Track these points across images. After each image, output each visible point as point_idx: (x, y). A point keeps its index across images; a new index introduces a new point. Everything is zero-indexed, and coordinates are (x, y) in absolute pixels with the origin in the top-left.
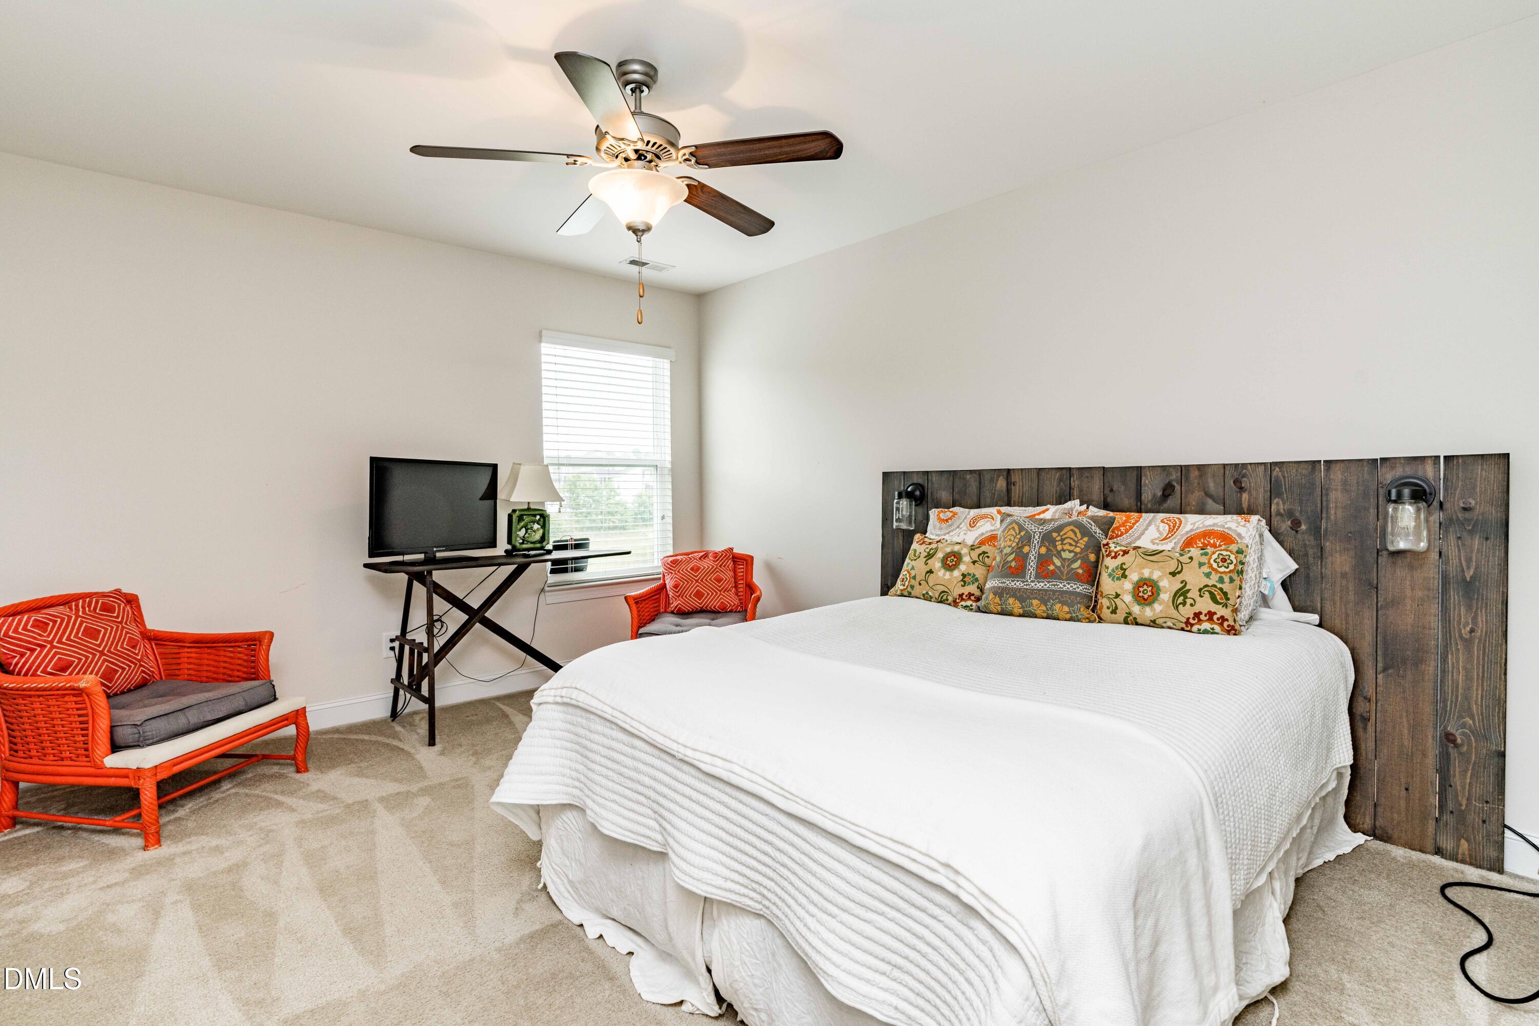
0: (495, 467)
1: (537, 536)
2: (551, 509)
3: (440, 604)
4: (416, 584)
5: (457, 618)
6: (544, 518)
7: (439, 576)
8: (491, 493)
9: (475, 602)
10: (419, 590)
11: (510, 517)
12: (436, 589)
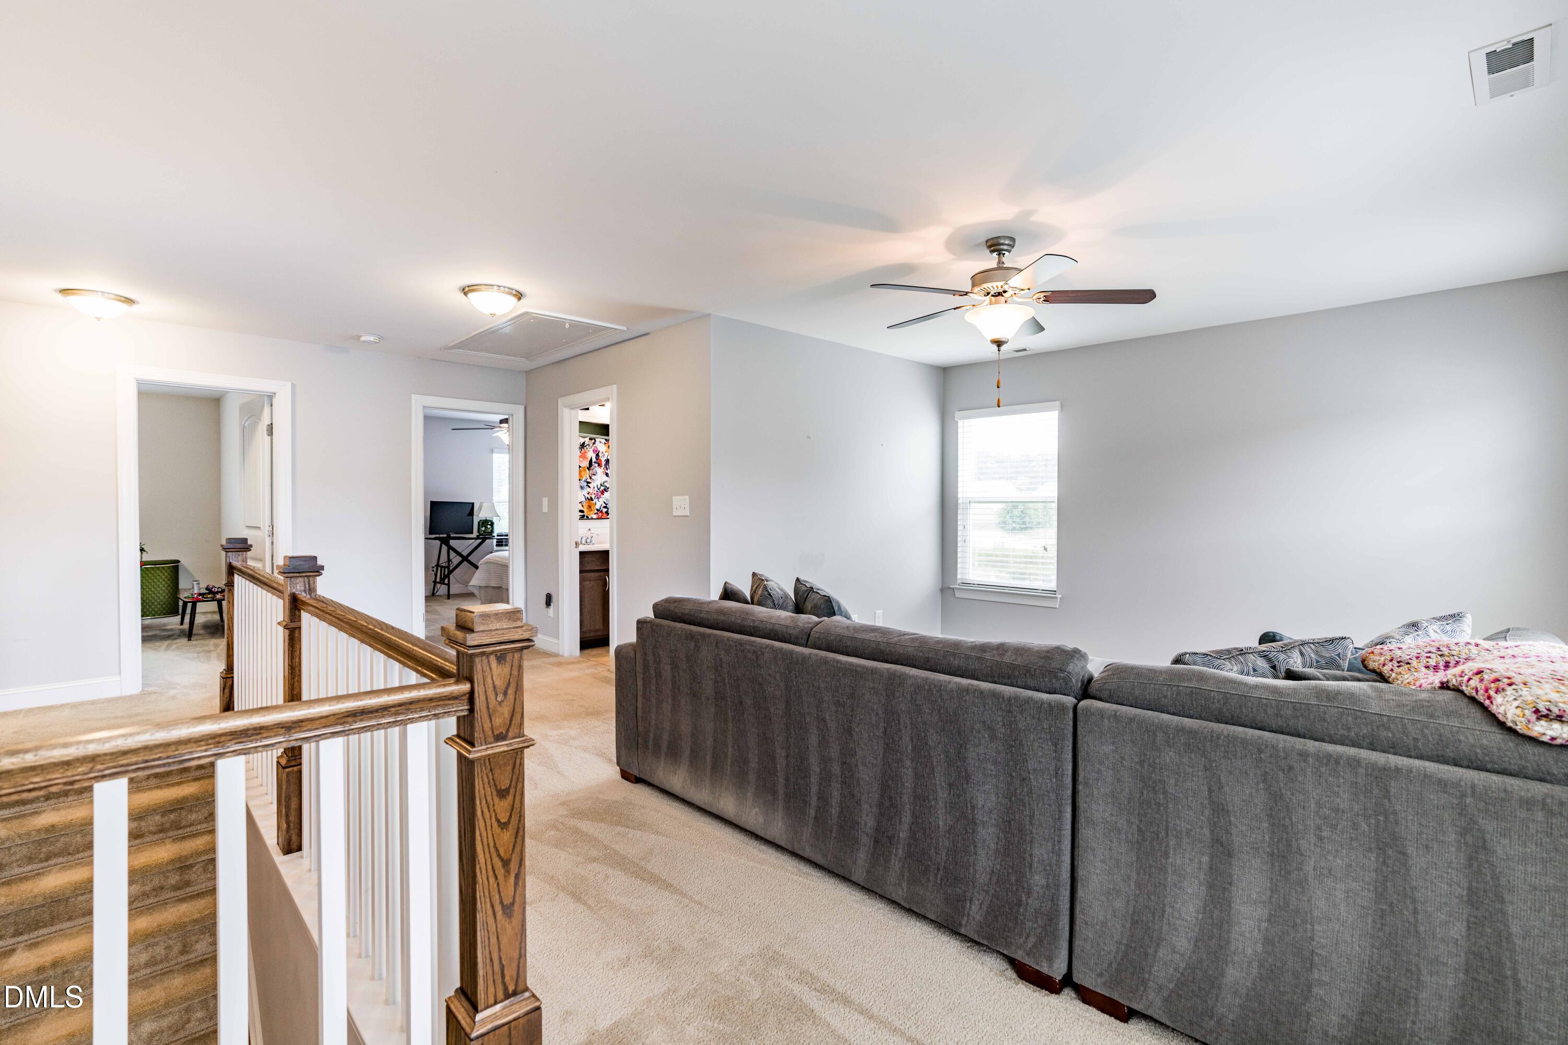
0: (473, 504)
1: (489, 531)
2: (495, 520)
3: (452, 554)
4: (443, 546)
5: (459, 559)
6: (492, 524)
7: (452, 543)
8: (471, 513)
9: (465, 554)
10: (444, 548)
11: (479, 523)
12: (450, 548)
